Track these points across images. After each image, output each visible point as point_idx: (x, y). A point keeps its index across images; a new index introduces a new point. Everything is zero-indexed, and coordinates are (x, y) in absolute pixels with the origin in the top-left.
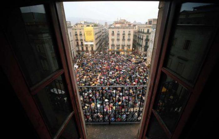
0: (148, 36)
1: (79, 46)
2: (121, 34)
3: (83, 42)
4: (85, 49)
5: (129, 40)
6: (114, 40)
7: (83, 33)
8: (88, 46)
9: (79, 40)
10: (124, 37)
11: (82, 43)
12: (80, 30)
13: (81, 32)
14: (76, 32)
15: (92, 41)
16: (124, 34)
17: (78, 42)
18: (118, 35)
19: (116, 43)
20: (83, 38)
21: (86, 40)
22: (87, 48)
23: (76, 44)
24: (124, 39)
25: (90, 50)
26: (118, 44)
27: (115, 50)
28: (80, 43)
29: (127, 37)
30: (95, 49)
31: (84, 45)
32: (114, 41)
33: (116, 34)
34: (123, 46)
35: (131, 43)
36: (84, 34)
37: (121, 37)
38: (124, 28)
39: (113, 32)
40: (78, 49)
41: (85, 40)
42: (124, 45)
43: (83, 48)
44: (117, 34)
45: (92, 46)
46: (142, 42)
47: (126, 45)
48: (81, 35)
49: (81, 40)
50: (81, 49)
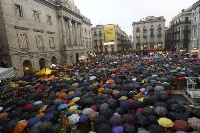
0: (187, 26)
1: (98, 47)
2: (148, 29)
3: (103, 42)
4: (104, 50)
5: (160, 36)
6: (139, 37)
7: (102, 33)
8: (107, 47)
9: (98, 40)
10: (152, 33)
11: (101, 43)
12: (100, 29)
13: (100, 32)
14: (95, 32)
15: (112, 41)
16: (152, 29)
17: (97, 43)
18: (145, 30)
19: (142, 40)
20: (103, 38)
21: (106, 40)
22: (106, 49)
23: (95, 45)
24: (152, 36)
25: (109, 52)
26: (145, 43)
27: (141, 50)
28: (99, 44)
29: (156, 33)
30: (115, 49)
31: (103, 46)
32: (140, 39)
33: (141, 30)
34: (152, 44)
35: (163, 39)
36: (104, 33)
37: (149, 33)
38: (152, 22)
39: (138, 28)
40: (96, 51)
41: (104, 40)
42: (154, 43)
43: (101, 50)
44: (143, 30)
45: (112, 46)
46: (179, 36)
47: (156, 42)
48: (100, 34)
49: (101, 40)
50: (99, 50)
